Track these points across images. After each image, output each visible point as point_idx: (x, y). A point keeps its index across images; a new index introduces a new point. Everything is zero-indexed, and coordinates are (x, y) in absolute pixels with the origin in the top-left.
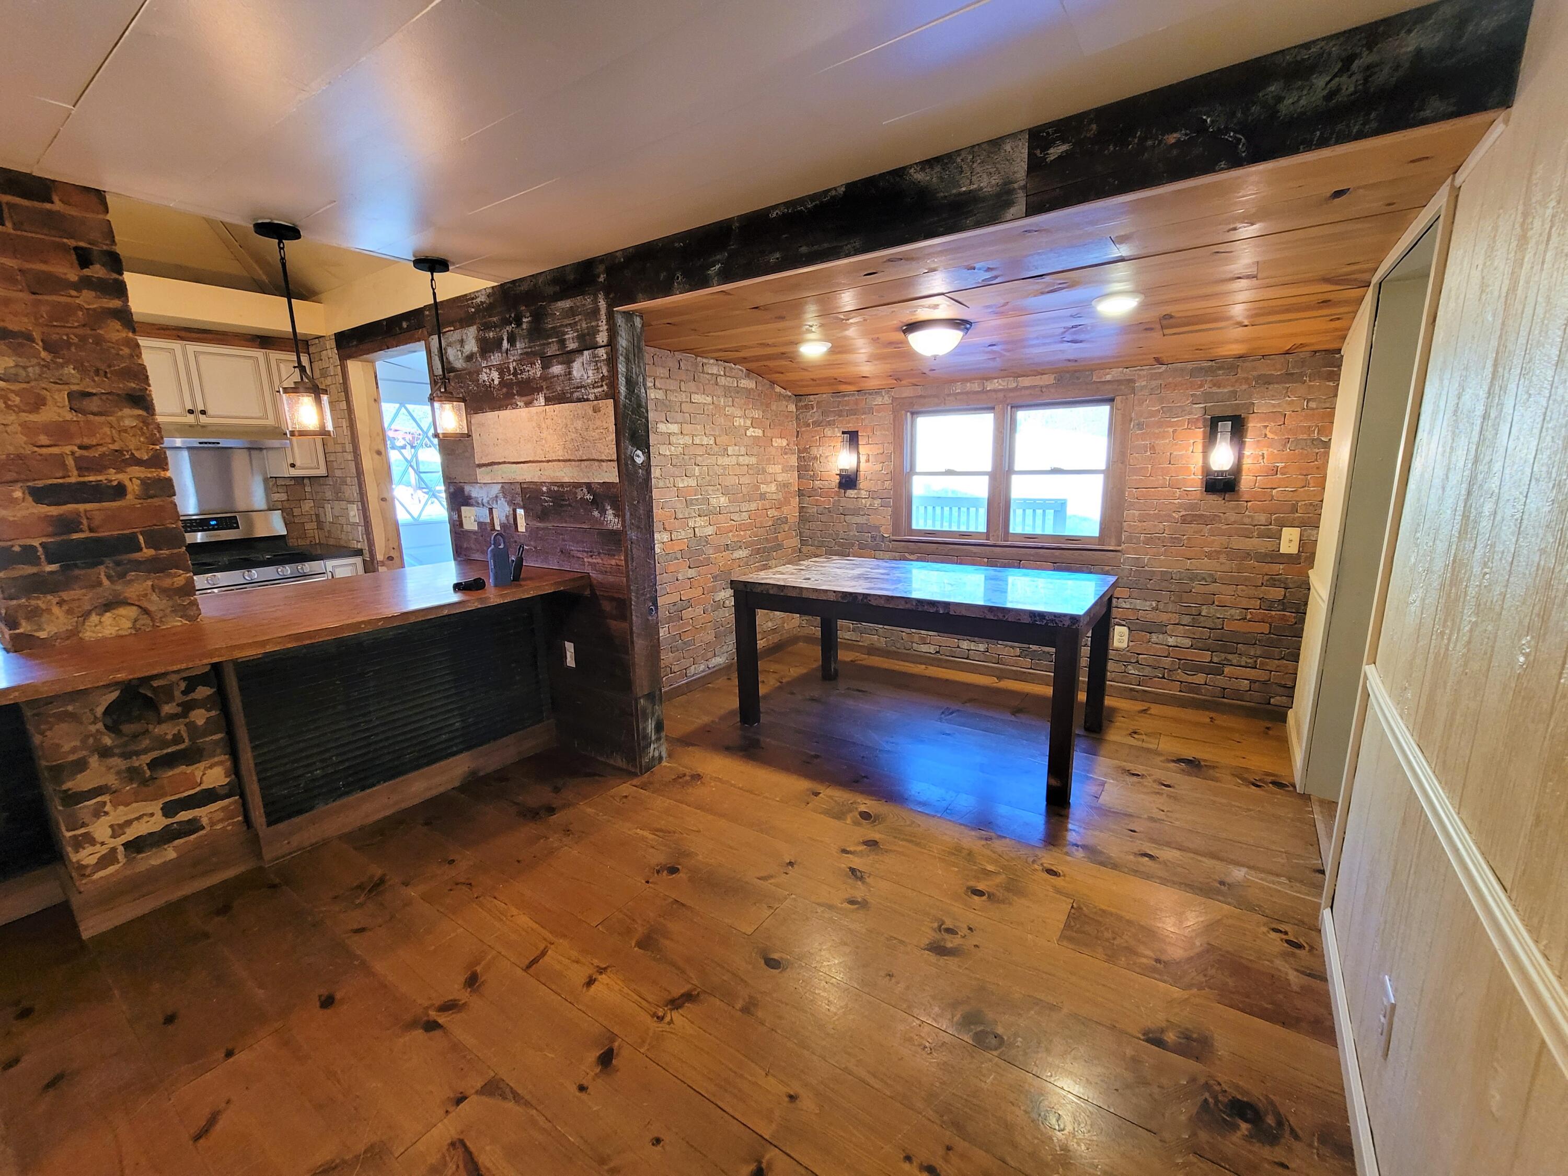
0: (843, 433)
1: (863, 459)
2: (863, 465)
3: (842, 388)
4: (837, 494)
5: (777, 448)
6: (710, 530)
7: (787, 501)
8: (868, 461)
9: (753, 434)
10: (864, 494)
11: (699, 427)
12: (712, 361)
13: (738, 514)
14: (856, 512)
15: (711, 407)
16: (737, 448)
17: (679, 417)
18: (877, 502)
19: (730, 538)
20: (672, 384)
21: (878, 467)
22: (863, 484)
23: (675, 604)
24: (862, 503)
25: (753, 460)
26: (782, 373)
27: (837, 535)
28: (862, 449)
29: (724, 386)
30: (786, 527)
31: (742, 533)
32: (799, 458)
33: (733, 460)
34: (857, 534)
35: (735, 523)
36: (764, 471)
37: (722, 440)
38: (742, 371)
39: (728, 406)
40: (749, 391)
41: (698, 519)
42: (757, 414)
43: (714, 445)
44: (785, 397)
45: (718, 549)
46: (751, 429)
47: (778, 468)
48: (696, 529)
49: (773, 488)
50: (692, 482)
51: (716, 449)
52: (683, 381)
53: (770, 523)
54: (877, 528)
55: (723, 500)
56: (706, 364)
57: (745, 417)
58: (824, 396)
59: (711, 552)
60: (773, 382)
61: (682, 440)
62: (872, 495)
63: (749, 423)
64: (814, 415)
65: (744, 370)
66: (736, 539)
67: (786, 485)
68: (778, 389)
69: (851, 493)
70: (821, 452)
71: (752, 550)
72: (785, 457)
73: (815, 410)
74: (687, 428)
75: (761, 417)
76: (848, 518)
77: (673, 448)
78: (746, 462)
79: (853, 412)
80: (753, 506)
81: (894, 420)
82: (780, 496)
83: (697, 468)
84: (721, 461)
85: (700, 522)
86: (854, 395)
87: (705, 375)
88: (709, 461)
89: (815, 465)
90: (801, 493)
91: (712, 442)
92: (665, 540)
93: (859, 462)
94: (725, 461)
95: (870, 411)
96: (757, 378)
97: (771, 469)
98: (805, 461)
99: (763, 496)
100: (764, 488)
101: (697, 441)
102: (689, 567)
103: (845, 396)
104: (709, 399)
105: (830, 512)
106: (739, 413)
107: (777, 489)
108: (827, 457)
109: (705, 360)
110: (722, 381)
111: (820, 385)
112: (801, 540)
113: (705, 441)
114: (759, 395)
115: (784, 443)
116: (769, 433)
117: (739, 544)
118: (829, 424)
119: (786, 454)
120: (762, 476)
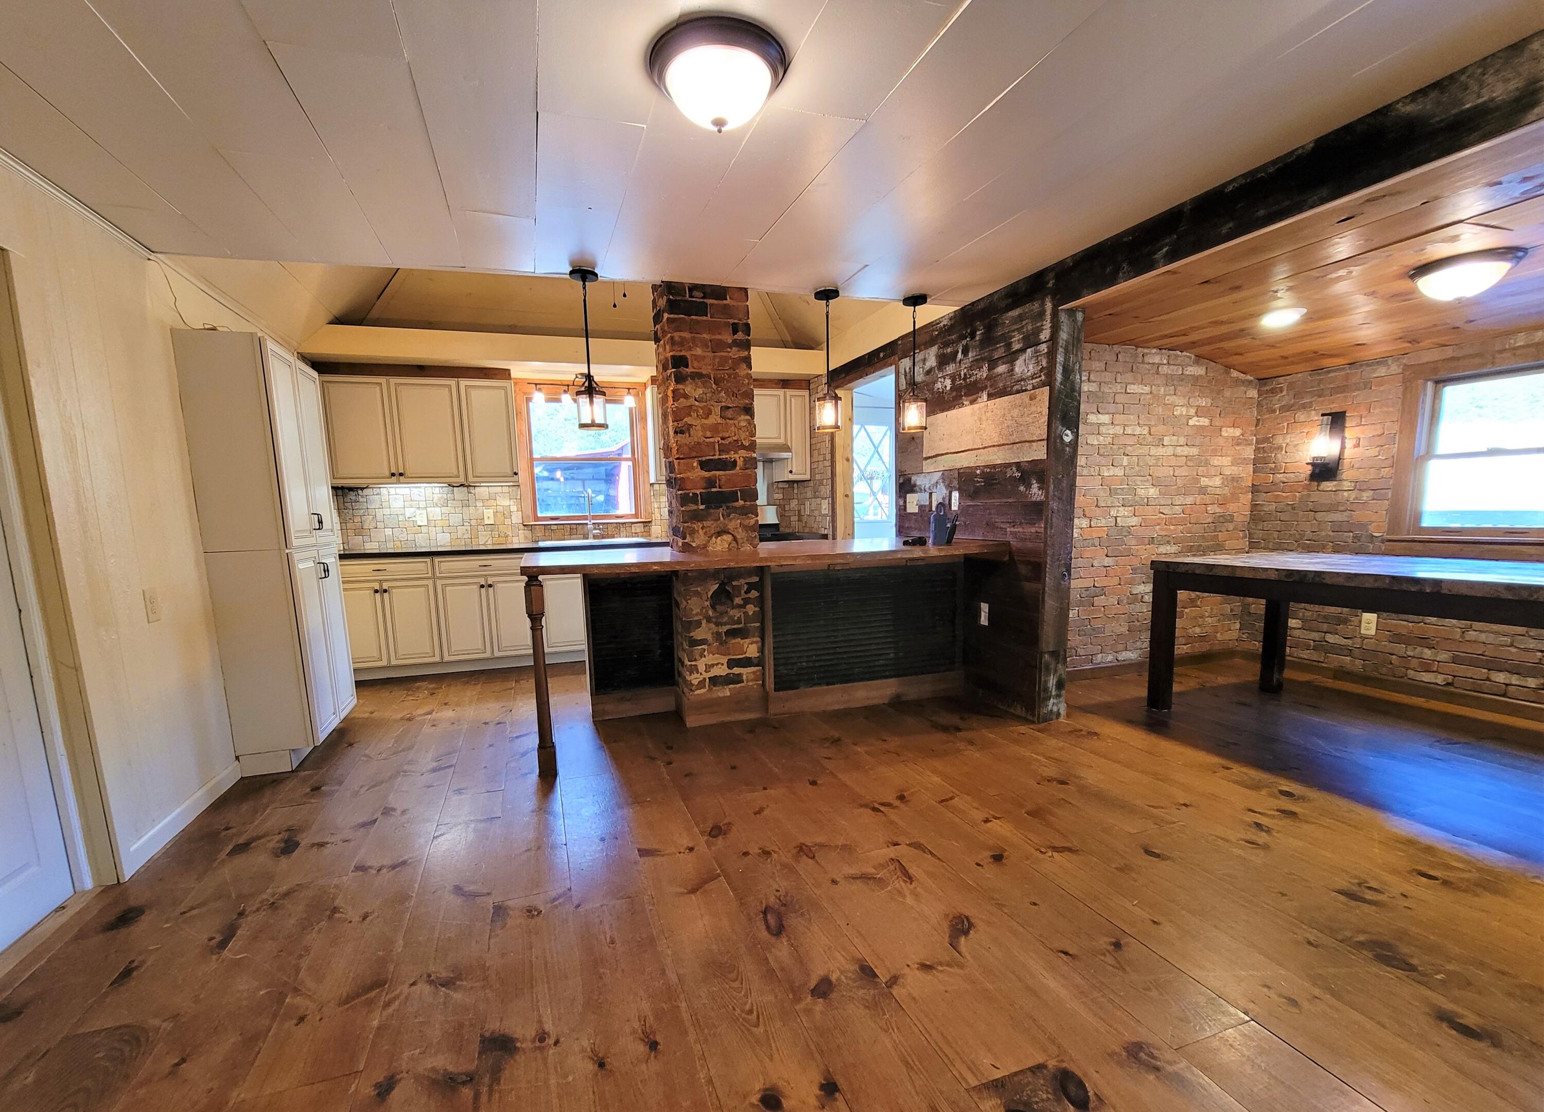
0: (1323, 415)
1: (1349, 444)
2: (1348, 453)
3: (1327, 362)
4: (1307, 487)
5: (1227, 438)
6: (1134, 521)
7: (1234, 497)
8: (1357, 445)
9: (1198, 424)
10: (1347, 485)
11: (1132, 417)
12: (1154, 351)
13: (1169, 507)
14: (1333, 508)
15: (1149, 397)
16: (1175, 438)
17: (1112, 408)
18: (1366, 496)
19: (1156, 532)
20: (1108, 376)
21: (1373, 452)
22: (1347, 473)
24: (1343, 496)
25: (1194, 451)
26: (1241, 354)
27: (1302, 536)
28: (1348, 433)
29: (1166, 375)
30: (1231, 526)
31: (1172, 527)
32: (1257, 450)
33: (1170, 451)
34: (1332, 534)
35: (1165, 516)
36: (1207, 463)
37: (1159, 429)
38: (1190, 358)
39: (1169, 395)
40: (1196, 379)
41: (1121, 509)
42: (1203, 402)
43: (1148, 435)
44: (1243, 382)
45: (1141, 541)
46: (1196, 418)
47: (1226, 461)
48: (1118, 519)
49: (1217, 481)
50: (1119, 472)
51: (1150, 439)
52: (1119, 372)
53: (1210, 520)
54: (1363, 526)
55: (1153, 492)
56: (1147, 354)
57: (1189, 405)
58: (1300, 375)
59: (1133, 542)
60: (1228, 367)
61: (1112, 430)
62: (1359, 486)
63: (1192, 411)
64: (1281, 400)
65: (1193, 357)
66: (1164, 533)
67: (1234, 479)
68: (1235, 374)
69: (1328, 485)
70: (1288, 441)
71: (1183, 546)
72: (1238, 448)
73: (1284, 393)
74: (1119, 418)
75: (1209, 404)
76: (1319, 516)
77: (1102, 438)
78: (1186, 453)
79: (1341, 390)
80: (1189, 500)
81: (1404, 393)
82: (1226, 491)
83: (1126, 458)
84: (1153, 451)
85: (1123, 511)
86: (1344, 369)
87: (1144, 366)
88: (1140, 451)
89: (1279, 455)
90: (1255, 489)
91: (1146, 432)
92: (1084, 526)
93: (1343, 448)
94: (1160, 451)
95: (1367, 385)
96: (1208, 363)
97: (1216, 461)
98: (1265, 452)
99: (1203, 491)
100: (1204, 481)
101: (1129, 430)
102: (1107, 556)
103: (1329, 372)
104: (1147, 389)
105: (1294, 509)
106: (1181, 401)
107: (1223, 483)
108: (1296, 446)
109: (1146, 351)
110: (1164, 370)
111: (1293, 363)
112: (1250, 542)
113: (1138, 431)
114: (1210, 382)
115: (1237, 432)
116: (1218, 422)
117: (1168, 539)
118: (1304, 407)
119: (1238, 445)
120: (1204, 468)
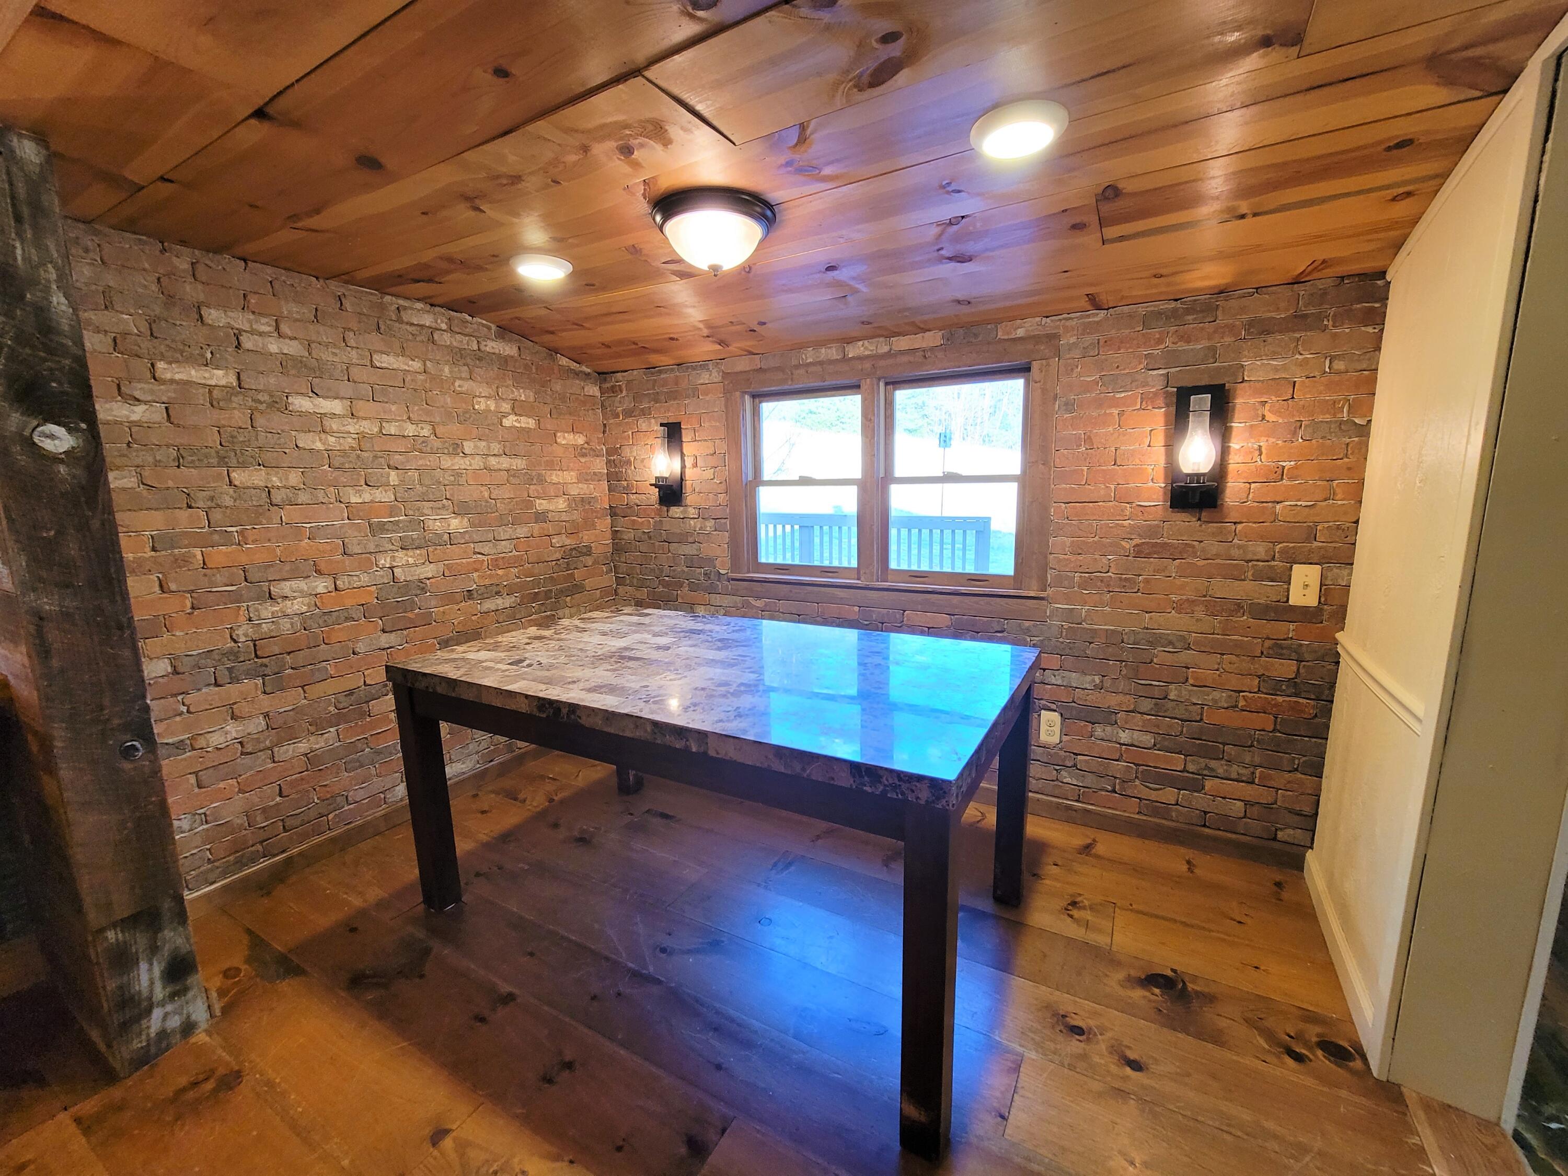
0: (662, 425)
1: (689, 462)
2: (689, 473)
3: (655, 359)
4: (659, 513)
5: (566, 447)
6: (428, 571)
7: (589, 524)
8: (695, 465)
9: (518, 425)
10: (692, 512)
11: (394, 408)
12: (419, 305)
13: (491, 544)
14: (683, 538)
15: (421, 377)
16: (483, 444)
17: (346, 389)
18: (710, 524)
19: (475, 581)
20: (325, 334)
21: (709, 474)
22: (690, 498)
23: (350, 693)
24: (690, 525)
25: (519, 463)
27: (661, 571)
28: (687, 448)
29: (450, 348)
30: (589, 561)
31: (500, 572)
32: (608, 462)
33: (477, 463)
34: (686, 569)
35: (485, 558)
36: (541, 480)
37: (453, 429)
38: (489, 328)
39: (461, 378)
40: (504, 361)
41: (400, 554)
42: (522, 395)
43: (432, 437)
44: (577, 374)
45: (449, 598)
46: (512, 418)
47: (569, 477)
48: (395, 570)
49: (561, 504)
50: (384, 496)
51: (437, 444)
52: (349, 329)
53: (558, 555)
54: (711, 561)
55: (456, 524)
56: (405, 308)
57: (498, 397)
58: (635, 372)
59: (433, 603)
60: (554, 351)
61: (353, 427)
62: (702, 514)
63: (506, 407)
64: (623, 401)
65: (493, 327)
66: (487, 582)
67: (584, 501)
68: (564, 361)
69: (676, 511)
70: (635, 454)
71: (522, 597)
72: (583, 460)
73: (624, 393)
74: (363, 407)
75: (532, 399)
76: (673, 546)
77: (333, 439)
78: (505, 466)
79: (673, 395)
80: (522, 531)
81: (726, 407)
82: (576, 516)
83: (393, 473)
84: (447, 462)
85: (402, 558)
86: (672, 370)
87: (404, 327)
88: (421, 462)
89: (629, 471)
90: (613, 512)
91: (426, 431)
92: (321, 589)
93: (683, 467)
94: (459, 463)
95: (695, 393)
96: (520, 341)
97: (555, 477)
98: (616, 466)
99: (541, 517)
100: (541, 505)
101: (392, 429)
102: (384, 631)
103: (660, 372)
104: (416, 365)
105: (650, 538)
106: (484, 390)
107: (569, 506)
108: (643, 461)
109: (401, 302)
110: (446, 339)
111: (619, 355)
112: (616, 577)
113: (410, 430)
114: (526, 367)
115: (580, 440)
116: (549, 424)
117: (495, 589)
118: (644, 413)
119: (584, 455)
120: (539, 488)
